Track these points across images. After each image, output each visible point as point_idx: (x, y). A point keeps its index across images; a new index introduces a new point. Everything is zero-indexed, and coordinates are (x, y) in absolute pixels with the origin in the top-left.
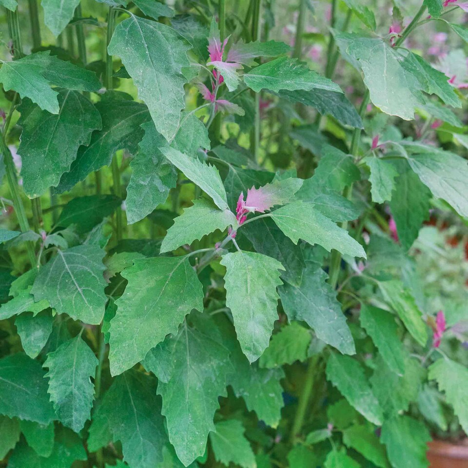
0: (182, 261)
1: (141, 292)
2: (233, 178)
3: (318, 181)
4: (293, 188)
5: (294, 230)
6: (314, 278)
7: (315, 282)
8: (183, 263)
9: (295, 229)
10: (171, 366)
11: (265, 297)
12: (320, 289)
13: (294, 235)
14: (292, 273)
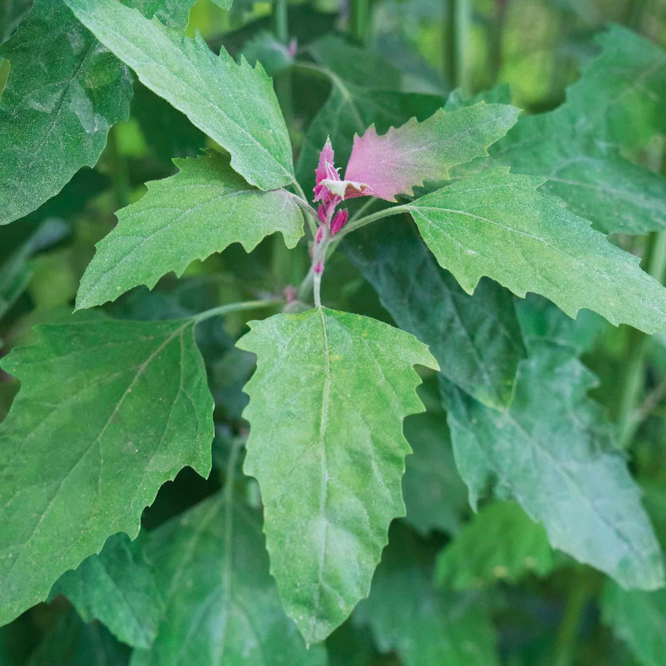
0: (175, 333)
1: (55, 413)
2: (338, 112)
3: (573, 120)
4: (487, 132)
5: (470, 252)
6: (555, 385)
7: (559, 396)
8: (177, 338)
9: (472, 248)
10: (157, 606)
11: (370, 449)
12: (571, 415)
13: (468, 267)
14: (489, 373)
